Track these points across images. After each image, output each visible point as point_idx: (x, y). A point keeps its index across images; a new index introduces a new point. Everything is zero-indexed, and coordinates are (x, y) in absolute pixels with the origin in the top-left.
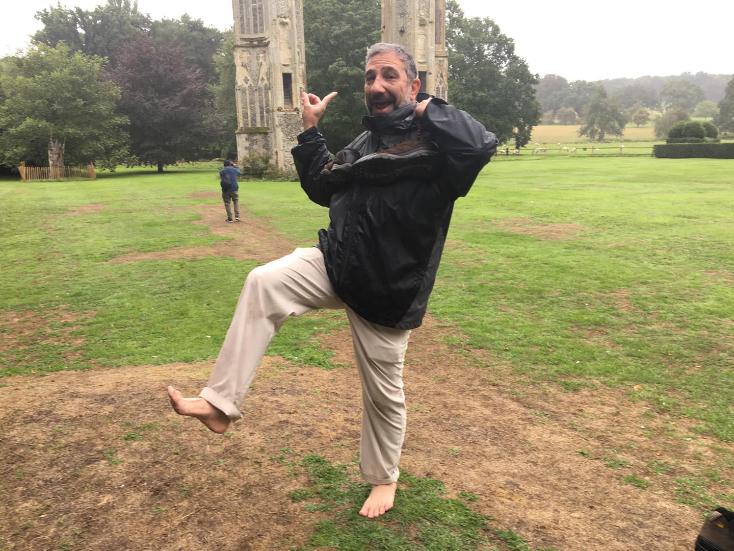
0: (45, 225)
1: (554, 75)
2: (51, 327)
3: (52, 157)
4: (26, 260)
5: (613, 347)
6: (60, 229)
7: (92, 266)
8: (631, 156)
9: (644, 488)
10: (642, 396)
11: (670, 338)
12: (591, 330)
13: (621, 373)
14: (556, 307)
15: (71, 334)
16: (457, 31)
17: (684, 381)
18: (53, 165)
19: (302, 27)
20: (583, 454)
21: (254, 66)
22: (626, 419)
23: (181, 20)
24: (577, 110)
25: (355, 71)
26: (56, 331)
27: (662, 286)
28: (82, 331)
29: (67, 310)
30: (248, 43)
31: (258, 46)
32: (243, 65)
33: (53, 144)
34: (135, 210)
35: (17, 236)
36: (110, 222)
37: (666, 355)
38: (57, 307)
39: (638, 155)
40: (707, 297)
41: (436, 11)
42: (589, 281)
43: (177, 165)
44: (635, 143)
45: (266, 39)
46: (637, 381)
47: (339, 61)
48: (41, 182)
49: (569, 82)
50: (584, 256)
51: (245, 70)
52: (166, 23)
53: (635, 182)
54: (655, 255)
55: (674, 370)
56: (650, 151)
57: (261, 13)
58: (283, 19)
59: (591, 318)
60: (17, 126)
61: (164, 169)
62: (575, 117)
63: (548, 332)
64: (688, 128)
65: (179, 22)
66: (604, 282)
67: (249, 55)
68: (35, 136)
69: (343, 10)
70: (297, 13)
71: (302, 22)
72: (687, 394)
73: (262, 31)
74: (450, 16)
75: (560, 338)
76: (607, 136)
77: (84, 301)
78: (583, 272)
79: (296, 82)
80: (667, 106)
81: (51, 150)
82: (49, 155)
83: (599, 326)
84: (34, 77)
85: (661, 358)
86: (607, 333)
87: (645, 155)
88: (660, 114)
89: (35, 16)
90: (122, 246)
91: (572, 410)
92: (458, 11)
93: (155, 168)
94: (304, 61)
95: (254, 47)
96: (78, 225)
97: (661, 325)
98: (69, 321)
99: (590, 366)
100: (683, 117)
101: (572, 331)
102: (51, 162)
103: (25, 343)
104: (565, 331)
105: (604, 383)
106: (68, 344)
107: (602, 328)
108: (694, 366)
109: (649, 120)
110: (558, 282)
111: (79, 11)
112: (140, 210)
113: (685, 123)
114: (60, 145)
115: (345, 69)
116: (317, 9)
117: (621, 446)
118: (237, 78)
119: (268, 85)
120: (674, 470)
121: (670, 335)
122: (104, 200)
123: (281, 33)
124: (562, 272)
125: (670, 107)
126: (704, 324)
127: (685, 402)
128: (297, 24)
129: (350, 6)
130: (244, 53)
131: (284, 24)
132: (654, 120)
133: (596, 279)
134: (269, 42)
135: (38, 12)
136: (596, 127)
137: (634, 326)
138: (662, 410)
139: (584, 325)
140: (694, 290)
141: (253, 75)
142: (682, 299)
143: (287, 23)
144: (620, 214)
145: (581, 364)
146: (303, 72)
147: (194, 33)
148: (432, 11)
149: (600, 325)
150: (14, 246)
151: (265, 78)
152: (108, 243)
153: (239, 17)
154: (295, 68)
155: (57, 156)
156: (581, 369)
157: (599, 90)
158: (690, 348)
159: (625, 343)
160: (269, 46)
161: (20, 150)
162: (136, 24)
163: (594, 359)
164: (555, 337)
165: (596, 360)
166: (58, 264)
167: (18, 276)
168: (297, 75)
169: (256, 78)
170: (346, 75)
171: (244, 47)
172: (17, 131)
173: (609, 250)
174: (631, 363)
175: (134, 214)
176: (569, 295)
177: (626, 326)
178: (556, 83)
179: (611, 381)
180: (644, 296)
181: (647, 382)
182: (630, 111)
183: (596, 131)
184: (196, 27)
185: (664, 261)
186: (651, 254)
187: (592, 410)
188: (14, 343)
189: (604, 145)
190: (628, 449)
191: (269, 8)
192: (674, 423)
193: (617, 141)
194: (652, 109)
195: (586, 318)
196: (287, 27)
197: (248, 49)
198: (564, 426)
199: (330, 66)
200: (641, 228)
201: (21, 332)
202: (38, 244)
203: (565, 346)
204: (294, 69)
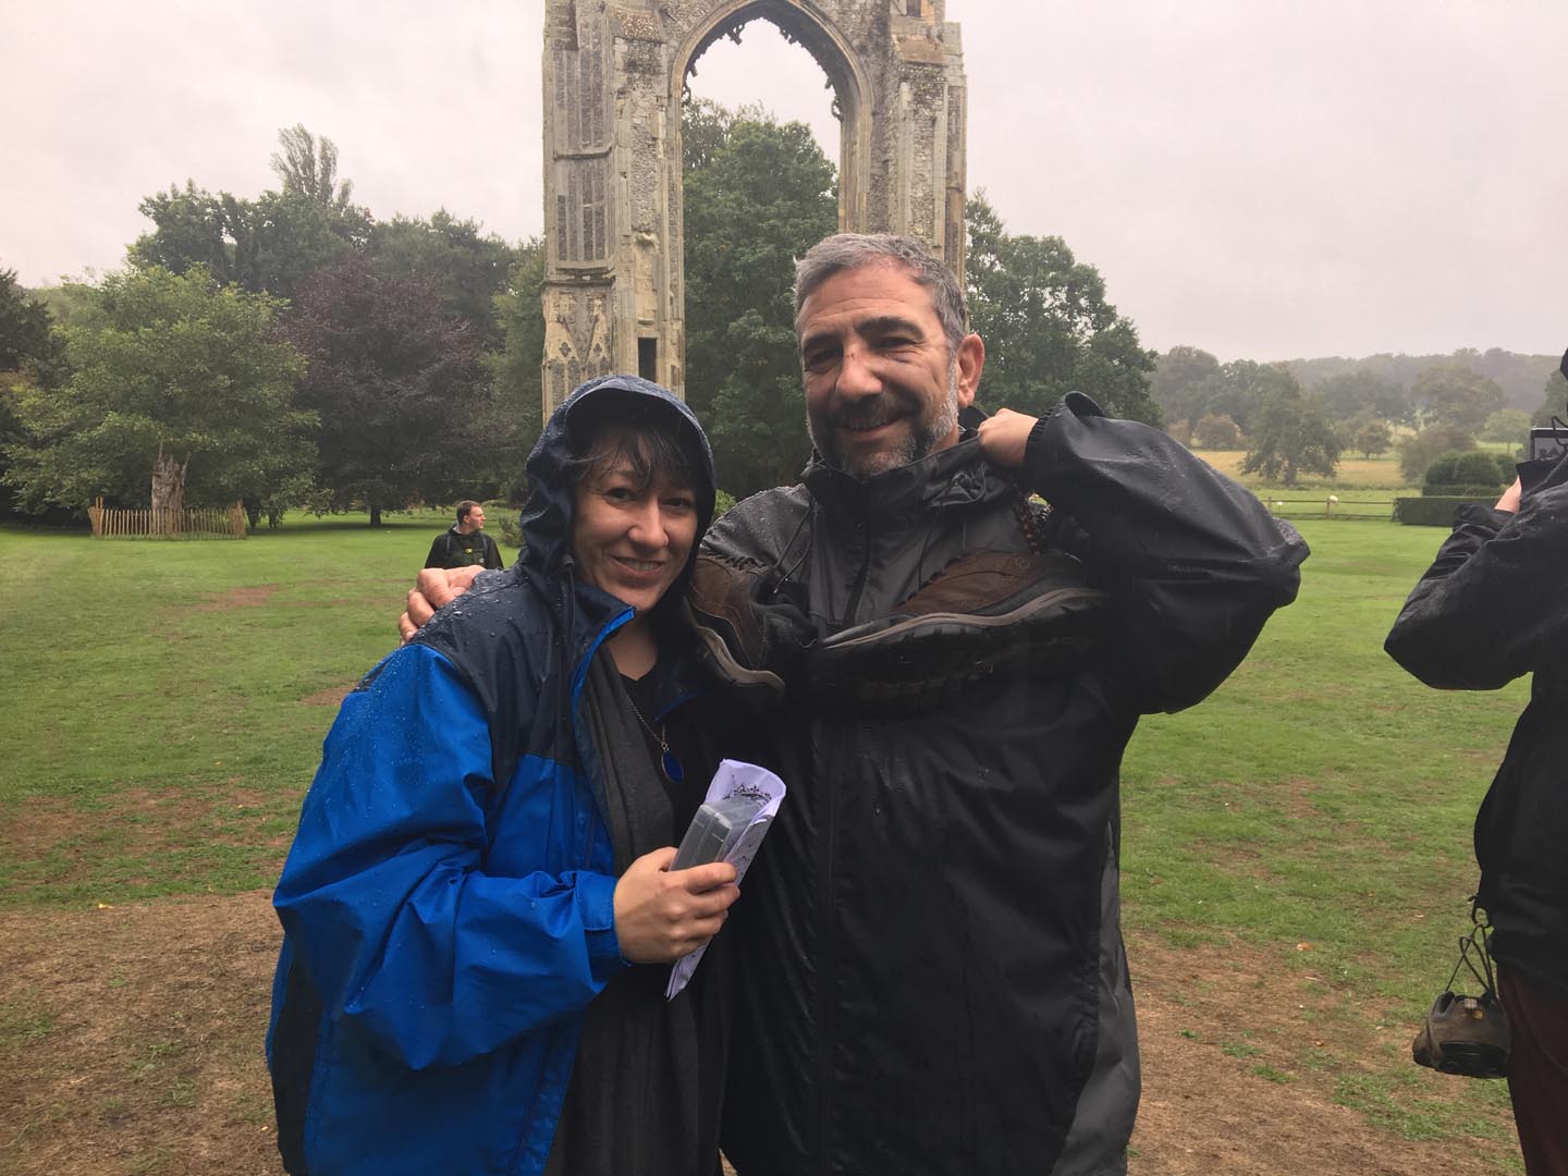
0: (162, 629)
1: (1189, 349)
2: (220, 815)
3: (159, 491)
4: (141, 694)
5: (1269, 879)
6: (196, 637)
7: (274, 709)
8: (1349, 518)
9: (1280, 1083)
10: (1308, 959)
11: (1376, 867)
12: (1228, 849)
13: (1276, 923)
14: (1168, 808)
15: (260, 829)
16: (987, 259)
17: (1388, 939)
18: (159, 508)
19: (681, 249)
20: (1187, 1035)
21: (583, 325)
22: (1274, 994)
23: (431, 224)
24: (1239, 420)
25: (781, 336)
26: (234, 823)
27: (1373, 775)
28: (280, 825)
29: (245, 787)
30: (573, 277)
31: (590, 285)
32: (561, 321)
33: (162, 464)
34: (337, 602)
35: (111, 648)
36: (291, 625)
37: (1362, 895)
38: (222, 781)
39: (1364, 518)
40: (1456, 797)
41: (947, 225)
42: (1237, 763)
43: (410, 513)
44: (1360, 492)
45: (608, 272)
46: (1302, 937)
47: (750, 315)
48: (133, 540)
49: (1221, 364)
50: (1232, 715)
51: (564, 330)
52: (400, 228)
53: (1352, 573)
54: (1370, 717)
55: (1374, 920)
56: (1389, 510)
57: (600, 221)
58: (644, 234)
59: (1232, 827)
60: (93, 427)
61: (383, 519)
62: (1235, 435)
63: (1148, 849)
64: (1465, 464)
65: (428, 227)
66: (1263, 765)
67: (572, 302)
68: (126, 449)
69: (760, 217)
70: (672, 223)
71: (680, 240)
72: (1391, 960)
73: (601, 256)
74: (973, 232)
75: (1171, 861)
76: (1301, 476)
77: (272, 773)
78: (1224, 746)
79: (664, 356)
80: (1427, 415)
81: (158, 476)
82: (154, 487)
83: (1245, 843)
84: (136, 331)
85: (1353, 899)
86: (1259, 856)
87: (1378, 518)
88: (1413, 433)
89: (142, 208)
90: (324, 673)
91: (1181, 975)
92: (990, 221)
93: (366, 518)
94: (682, 316)
95: (584, 285)
96: (229, 630)
97: (1361, 844)
98: (250, 806)
99: (1221, 910)
100: (1460, 441)
101: (1194, 849)
102: (155, 501)
103: (179, 843)
104: (1183, 850)
105: (1245, 938)
106: (260, 847)
107: (1250, 847)
108: (1413, 915)
109: (1390, 445)
110: (1176, 762)
111: (229, 200)
112: (348, 603)
113: (1461, 455)
114: (177, 465)
115: (762, 330)
116: (708, 214)
117: (1257, 1030)
118: (546, 344)
119: (608, 360)
120: (1340, 1065)
121: (1377, 861)
122: (270, 580)
123: (639, 260)
124: (1187, 745)
125: (1435, 419)
126: (1443, 844)
127: (1387, 973)
128: (671, 243)
129: (773, 210)
130: (563, 296)
131: (645, 244)
132: (1401, 446)
133: (1250, 760)
134: (614, 277)
135: (148, 201)
136: (1278, 457)
137: (1310, 844)
138: (1342, 983)
139: (1219, 840)
140: (1435, 784)
141: (579, 340)
142: (1409, 799)
143: (650, 243)
144: (1313, 636)
145: (1206, 905)
146: (679, 337)
147: (458, 250)
148: (940, 224)
149: (1248, 841)
150: (111, 667)
151: (602, 346)
152: (294, 665)
153: (557, 229)
154: (664, 329)
155: (169, 489)
156: (1203, 913)
157: (1281, 380)
158: (1407, 885)
159: (1290, 873)
160: (615, 285)
161: (94, 475)
162: (340, 228)
163: (1230, 898)
164: (1162, 860)
165: (1234, 900)
166: (206, 703)
167: (133, 724)
168: (668, 343)
169: (585, 346)
170: (762, 341)
171: (564, 285)
172: (90, 439)
173: (1279, 707)
174: (1296, 907)
175: (338, 611)
176: (1195, 785)
177: (1297, 844)
178: (1192, 365)
179: (1257, 934)
180: (1337, 792)
181: (1321, 939)
182: (1349, 425)
183: (1279, 465)
184: (462, 237)
185: (1385, 730)
186: (1363, 717)
187: (1215, 978)
188: (160, 842)
189: (1296, 494)
190: (1269, 1035)
191: (618, 212)
192: (1358, 1003)
193: (1322, 486)
194: (1397, 423)
195: (1223, 828)
196: (651, 251)
197: (572, 290)
198: (1162, 997)
199: (733, 324)
200: (1350, 666)
201: (166, 823)
202: (156, 663)
203: (1179, 874)
204: (662, 331)
